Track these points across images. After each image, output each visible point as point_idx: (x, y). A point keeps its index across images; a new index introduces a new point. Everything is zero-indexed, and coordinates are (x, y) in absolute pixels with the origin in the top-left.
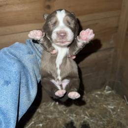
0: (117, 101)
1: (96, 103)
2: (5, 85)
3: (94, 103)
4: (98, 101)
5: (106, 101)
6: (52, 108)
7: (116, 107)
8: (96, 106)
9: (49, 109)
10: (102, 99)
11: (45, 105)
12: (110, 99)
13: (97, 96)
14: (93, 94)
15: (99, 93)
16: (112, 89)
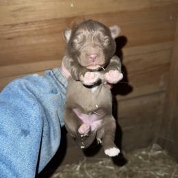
0: (169, 166)
1: (140, 167)
2: (22, 135)
3: (137, 168)
4: (142, 165)
5: (154, 165)
6: (77, 173)
7: (167, 174)
8: (139, 172)
9: (74, 174)
10: (148, 161)
11: (68, 168)
12: (159, 163)
13: (140, 157)
14: (136, 155)
15: (144, 153)
16: (163, 148)
